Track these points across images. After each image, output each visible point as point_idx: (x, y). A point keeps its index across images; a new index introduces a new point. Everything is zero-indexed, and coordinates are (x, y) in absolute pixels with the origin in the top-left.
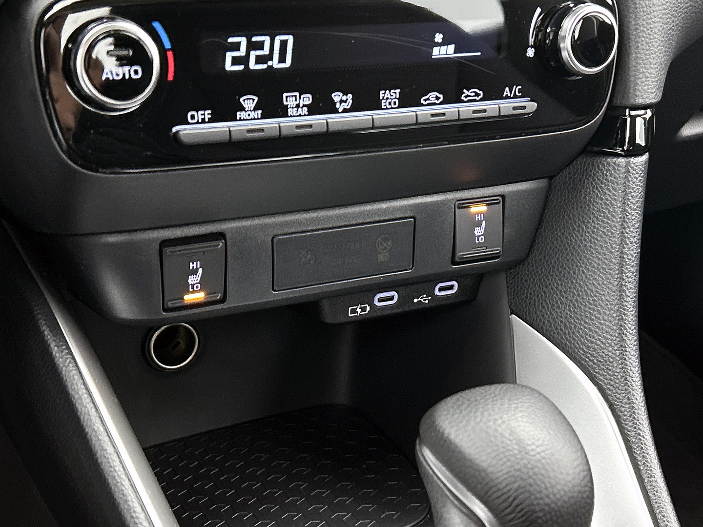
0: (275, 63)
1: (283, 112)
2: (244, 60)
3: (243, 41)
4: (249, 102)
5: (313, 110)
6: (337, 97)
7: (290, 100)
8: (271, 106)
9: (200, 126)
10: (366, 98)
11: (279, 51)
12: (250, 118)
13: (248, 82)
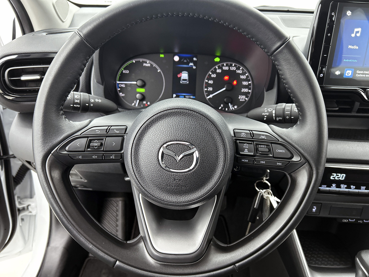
0: (341, 179)
1: (340, 187)
2: (335, 178)
3: (335, 174)
4: (334, 185)
5: (346, 188)
6: (352, 186)
7: (342, 186)
8: (338, 186)
9: (324, 188)
10: (358, 187)
11: (342, 177)
12: (334, 188)
13: (335, 181)
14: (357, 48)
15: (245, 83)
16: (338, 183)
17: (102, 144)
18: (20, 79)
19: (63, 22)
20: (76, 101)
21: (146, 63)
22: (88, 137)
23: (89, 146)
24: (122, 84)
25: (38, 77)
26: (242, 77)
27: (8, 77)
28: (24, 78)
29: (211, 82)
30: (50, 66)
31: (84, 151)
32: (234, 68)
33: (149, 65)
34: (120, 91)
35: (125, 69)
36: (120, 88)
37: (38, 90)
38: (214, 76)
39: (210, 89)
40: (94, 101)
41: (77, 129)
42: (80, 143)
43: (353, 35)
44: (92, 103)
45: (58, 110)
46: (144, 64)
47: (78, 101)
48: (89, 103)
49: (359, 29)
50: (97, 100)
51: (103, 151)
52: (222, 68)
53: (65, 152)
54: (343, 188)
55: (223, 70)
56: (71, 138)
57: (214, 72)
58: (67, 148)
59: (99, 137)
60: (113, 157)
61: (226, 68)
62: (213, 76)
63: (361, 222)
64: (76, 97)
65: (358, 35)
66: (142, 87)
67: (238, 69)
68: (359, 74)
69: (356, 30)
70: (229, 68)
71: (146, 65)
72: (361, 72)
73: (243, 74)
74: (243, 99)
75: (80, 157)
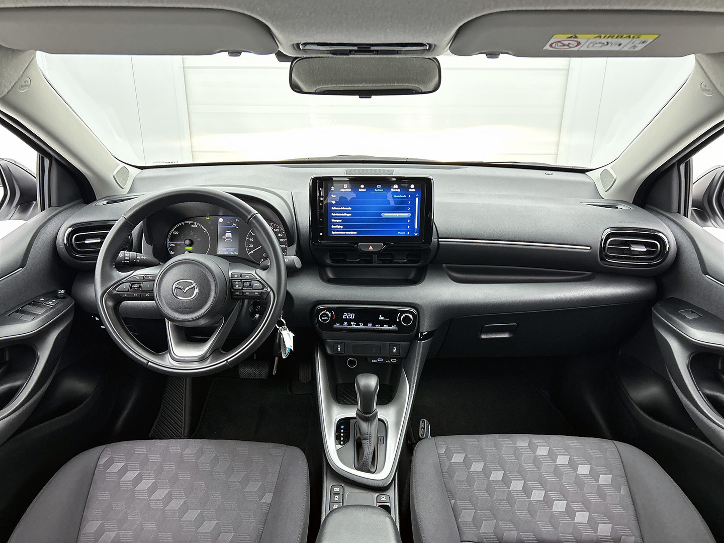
0: (351, 318)
1: (351, 325)
2: (346, 317)
3: (346, 314)
4: (346, 323)
5: (356, 325)
6: (360, 324)
7: (352, 323)
8: (349, 324)
9: (337, 325)
11: (352, 316)
12: (345, 325)
13: (346, 320)
16: (349, 321)
17: (140, 286)
18: (84, 243)
19: (123, 188)
20: (126, 258)
21: (194, 225)
22: (131, 282)
23: (131, 288)
24: (172, 244)
25: (99, 241)
27: (75, 242)
28: (87, 242)
30: (110, 232)
31: (128, 291)
33: (196, 226)
34: (171, 250)
35: (175, 230)
36: (170, 247)
37: (99, 250)
39: (252, 246)
40: (141, 258)
41: (123, 277)
42: (125, 286)
44: (138, 259)
45: (111, 265)
46: (192, 226)
47: (128, 258)
48: (136, 259)
50: (142, 257)
51: (141, 291)
53: (116, 292)
54: (353, 325)
56: (119, 283)
58: (117, 289)
59: (139, 282)
60: (148, 295)
63: (389, 361)
64: (126, 255)
66: (190, 245)
71: (194, 226)
75: (126, 295)
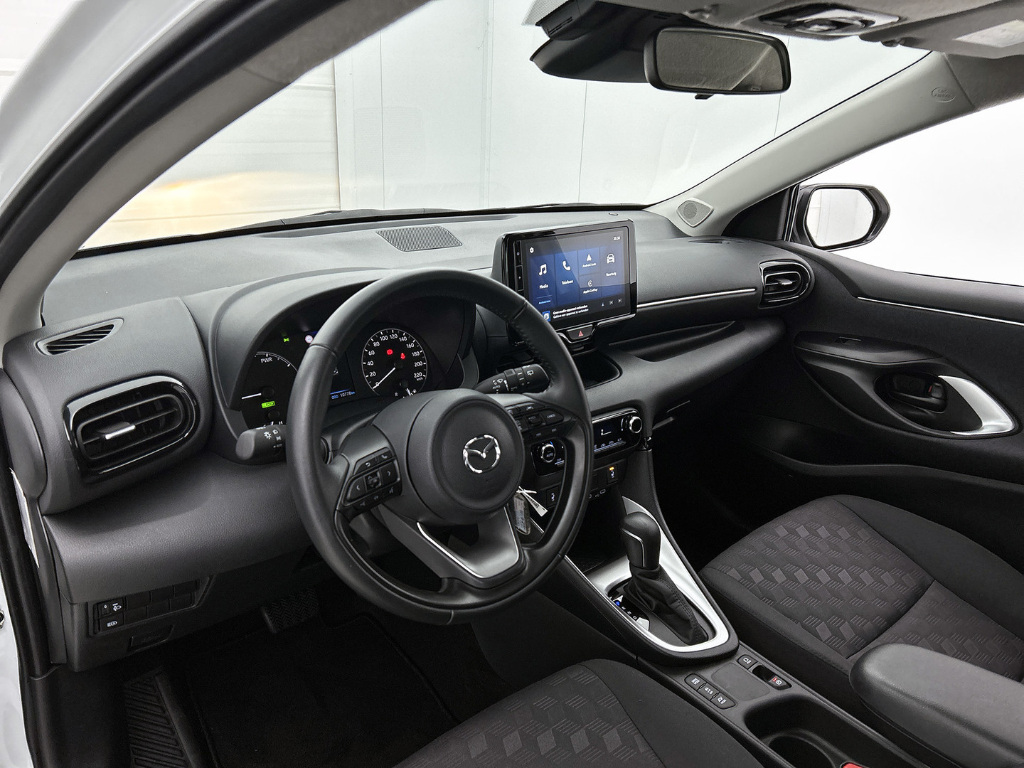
10: (607, 444)
14: (547, 286)
15: (416, 354)
20: (277, 438)
21: (265, 357)
26: (409, 346)
27: (82, 441)
29: (371, 363)
31: (366, 494)
32: (395, 336)
33: (270, 359)
38: (372, 353)
39: (373, 374)
43: (541, 274)
46: (262, 360)
49: (545, 266)
51: (382, 486)
52: (379, 340)
53: (349, 504)
55: (381, 342)
57: (371, 348)
58: (348, 497)
59: (373, 471)
60: (392, 491)
61: (385, 338)
62: (370, 354)
63: (598, 495)
65: (545, 272)
67: (400, 335)
68: (556, 315)
69: (542, 267)
70: (389, 337)
71: (266, 360)
72: (557, 313)
73: (410, 341)
74: (420, 377)
75: (364, 504)
